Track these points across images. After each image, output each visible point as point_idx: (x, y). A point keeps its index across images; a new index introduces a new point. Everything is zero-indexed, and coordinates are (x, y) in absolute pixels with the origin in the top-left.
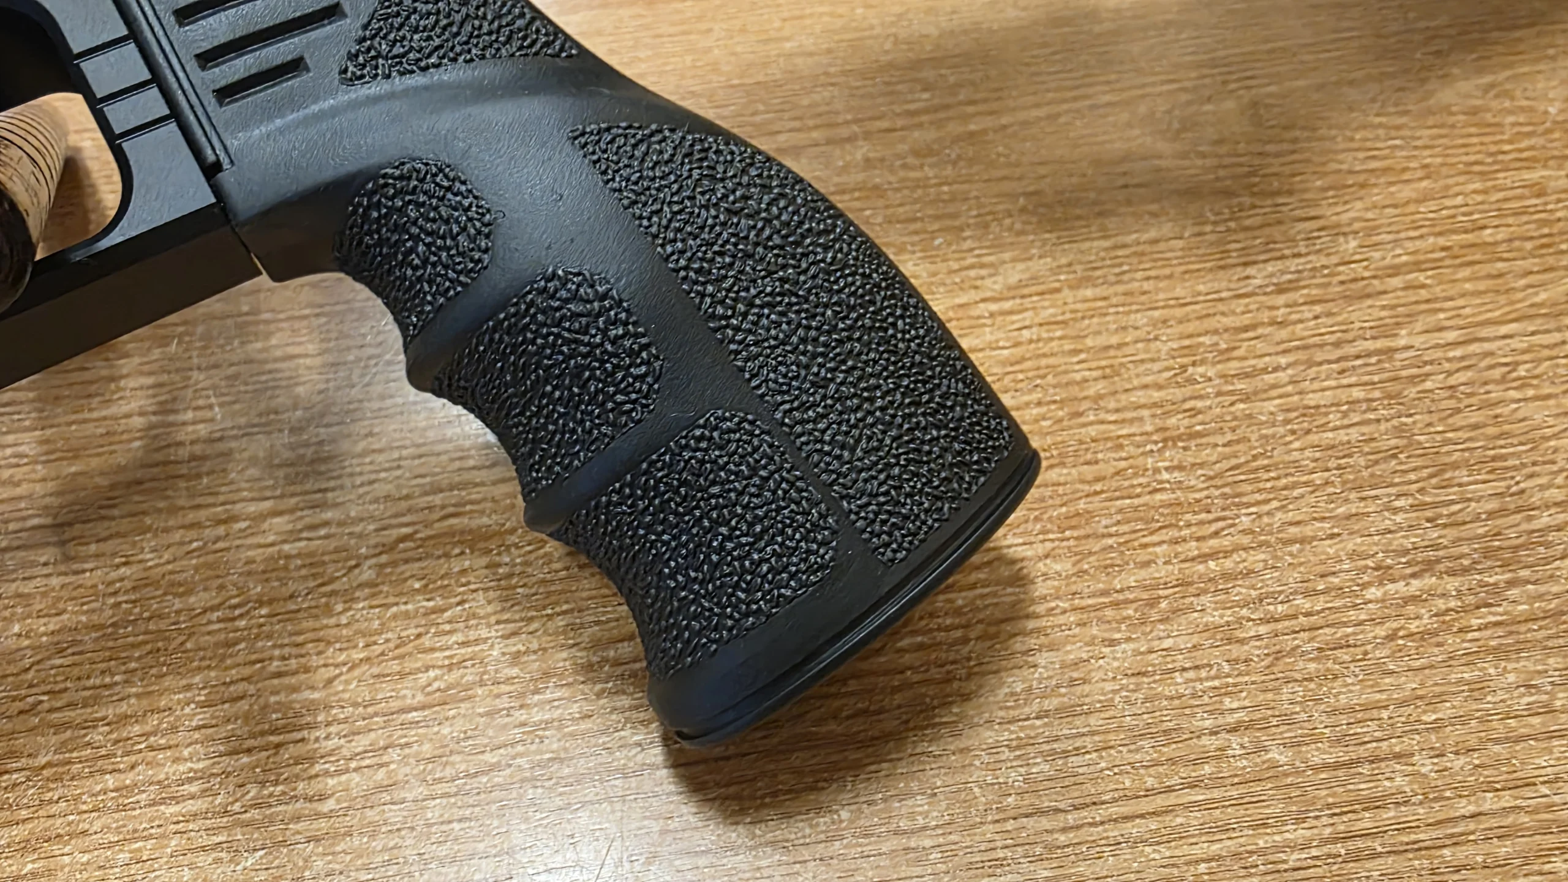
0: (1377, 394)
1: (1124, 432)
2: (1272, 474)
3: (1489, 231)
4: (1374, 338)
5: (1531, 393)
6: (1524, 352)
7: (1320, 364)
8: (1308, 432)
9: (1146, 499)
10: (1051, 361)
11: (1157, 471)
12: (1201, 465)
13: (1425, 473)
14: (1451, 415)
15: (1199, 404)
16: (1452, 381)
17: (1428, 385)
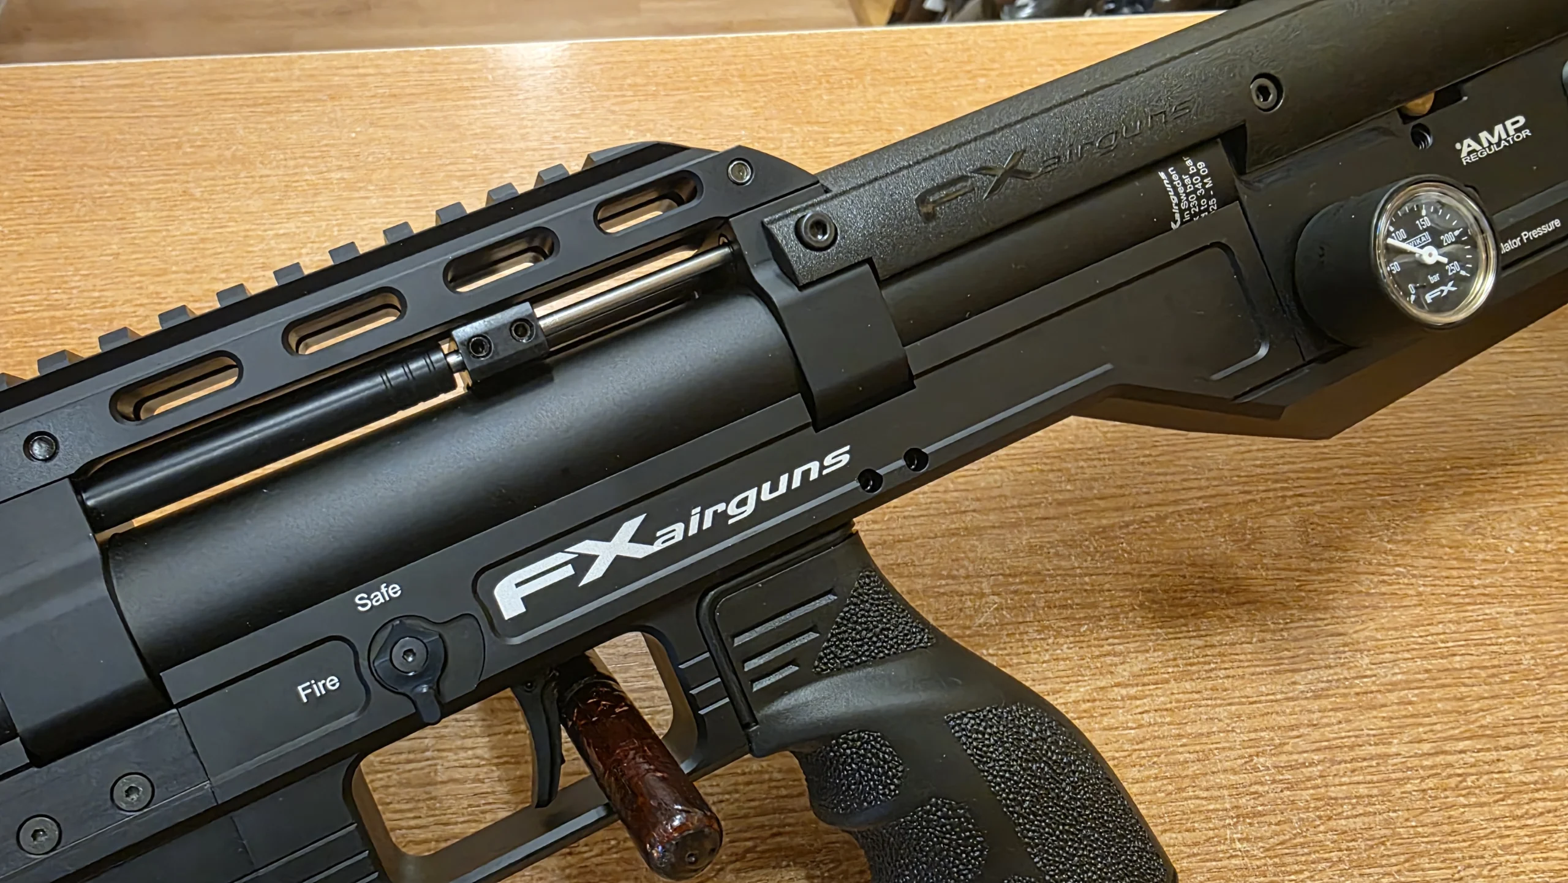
0: (1375, 792)
1: (1211, 807)
2: (1306, 850)
3: (1458, 658)
4: (1376, 744)
5: (1473, 800)
6: (1473, 766)
7: (1340, 763)
8: (1330, 818)
9: (1225, 863)
10: (1163, 743)
11: (1233, 840)
12: (1261, 838)
13: (1402, 858)
14: (1421, 814)
15: (1260, 789)
16: (1424, 786)
17: (1409, 787)
